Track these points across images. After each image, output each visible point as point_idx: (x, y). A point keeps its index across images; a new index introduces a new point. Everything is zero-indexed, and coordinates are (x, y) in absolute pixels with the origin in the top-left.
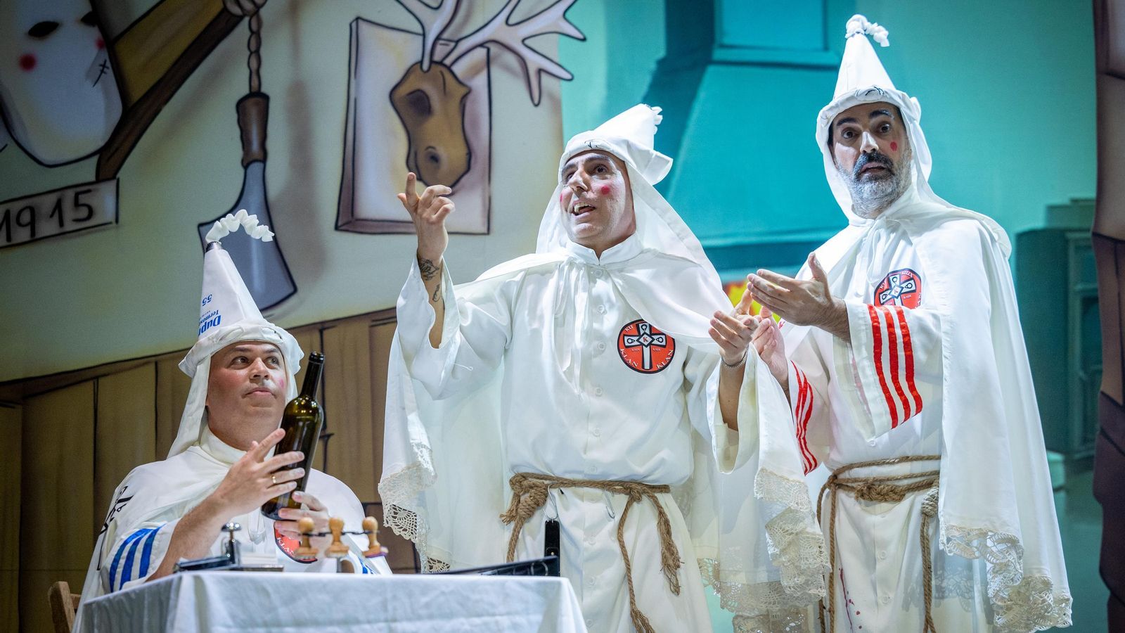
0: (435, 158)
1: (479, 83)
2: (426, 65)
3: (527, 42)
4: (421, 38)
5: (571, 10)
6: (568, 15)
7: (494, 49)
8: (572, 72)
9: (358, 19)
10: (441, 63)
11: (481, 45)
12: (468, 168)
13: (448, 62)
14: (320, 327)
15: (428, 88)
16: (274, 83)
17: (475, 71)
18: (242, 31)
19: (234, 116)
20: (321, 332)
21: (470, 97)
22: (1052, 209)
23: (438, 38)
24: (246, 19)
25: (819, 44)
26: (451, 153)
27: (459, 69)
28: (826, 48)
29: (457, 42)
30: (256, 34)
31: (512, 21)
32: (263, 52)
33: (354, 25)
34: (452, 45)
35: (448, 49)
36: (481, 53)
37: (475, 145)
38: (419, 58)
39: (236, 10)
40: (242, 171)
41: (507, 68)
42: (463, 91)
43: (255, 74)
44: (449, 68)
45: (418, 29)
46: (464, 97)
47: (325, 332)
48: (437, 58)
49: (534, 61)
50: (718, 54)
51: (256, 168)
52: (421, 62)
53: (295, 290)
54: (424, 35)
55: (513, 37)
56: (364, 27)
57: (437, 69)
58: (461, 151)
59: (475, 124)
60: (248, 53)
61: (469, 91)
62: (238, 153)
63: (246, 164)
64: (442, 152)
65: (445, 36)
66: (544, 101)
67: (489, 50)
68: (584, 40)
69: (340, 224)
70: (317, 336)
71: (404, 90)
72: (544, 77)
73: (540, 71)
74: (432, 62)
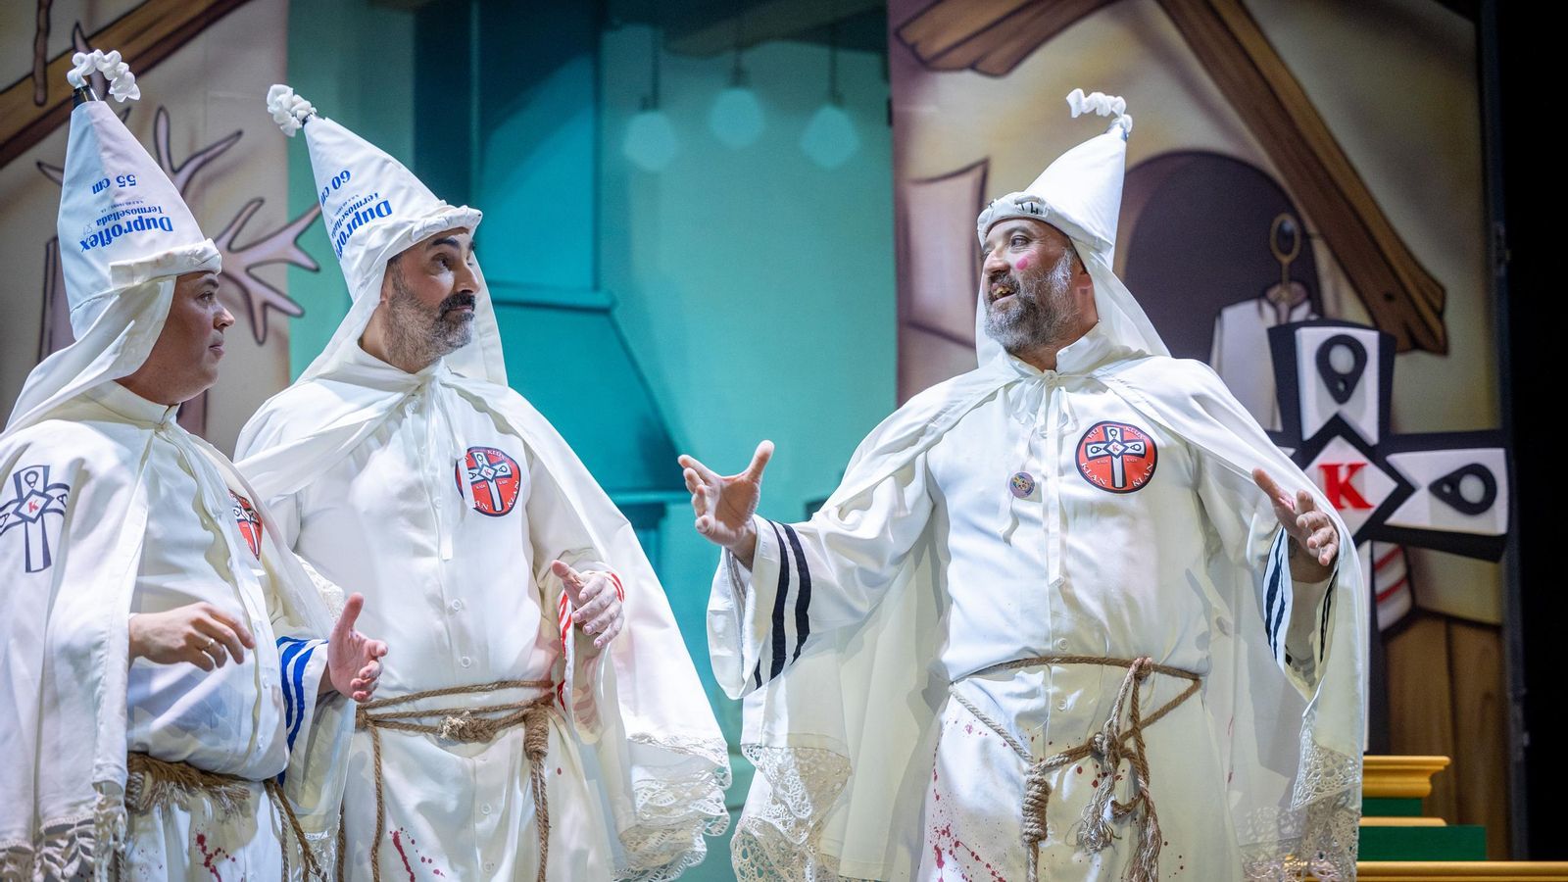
3: (253, 271)
5: (304, 236)
6: (300, 242)
8: (303, 305)
25: (588, 283)
28: (596, 288)
31: (235, 246)
33: (51, 246)
49: (259, 293)
55: (236, 265)
66: (270, 338)
68: (317, 270)
72: (271, 314)
73: (266, 305)
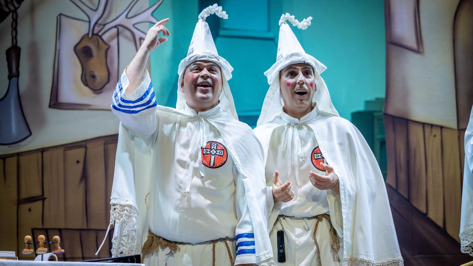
0: (94, 77)
1: (114, 43)
2: (90, 35)
3: (136, 26)
4: (87, 24)
5: (155, 12)
6: (154, 14)
7: (121, 29)
9: (60, 15)
10: (97, 35)
11: (115, 27)
12: (108, 81)
13: (100, 34)
14: (41, 150)
15: (92, 46)
16: (23, 42)
17: (112, 38)
18: (9, 19)
19: (5, 57)
20: (42, 152)
21: (110, 50)
22: (367, 103)
23: (96, 23)
24: (11, 14)
25: (266, 28)
26: (100, 74)
27: (105, 37)
28: (269, 30)
29: (104, 25)
30: (15, 21)
31: (129, 16)
32: (19, 29)
33: (59, 17)
34: (102, 27)
35: (100, 28)
36: (114, 30)
37: (112, 71)
38: (87, 32)
39: (7, 10)
40: (8, 81)
41: (126, 37)
42: (106, 47)
43: (15, 38)
44: (100, 37)
45: (87, 19)
46: (107, 50)
47: (45, 153)
48: (95, 32)
49: (138, 34)
50: (222, 32)
51: (14, 79)
52: (88, 34)
53: (31, 134)
54: (90, 22)
55: (129, 23)
56: (63, 18)
57: (95, 37)
58: (105, 74)
59: (112, 62)
60: (11, 29)
61: (109, 47)
62: (6, 73)
63: (10, 77)
64: (97, 74)
65: (100, 22)
67: (118, 30)
69: (51, 104)
70: (40, 154)
71: (80, 47)
74: (93, 34)
